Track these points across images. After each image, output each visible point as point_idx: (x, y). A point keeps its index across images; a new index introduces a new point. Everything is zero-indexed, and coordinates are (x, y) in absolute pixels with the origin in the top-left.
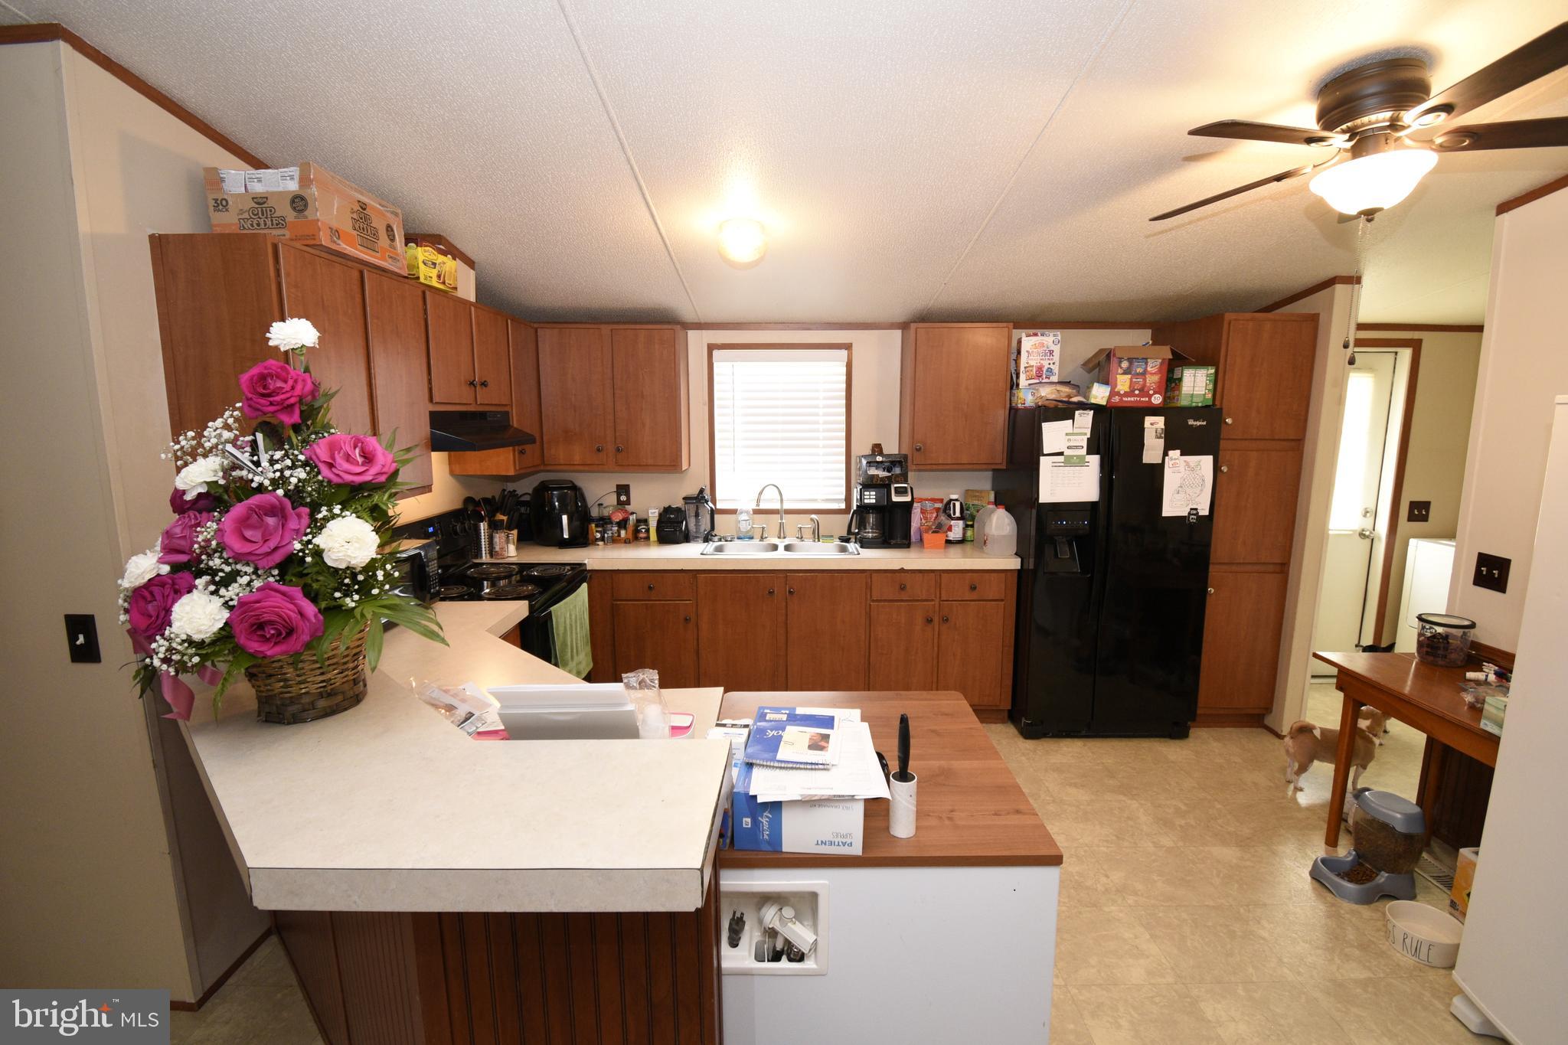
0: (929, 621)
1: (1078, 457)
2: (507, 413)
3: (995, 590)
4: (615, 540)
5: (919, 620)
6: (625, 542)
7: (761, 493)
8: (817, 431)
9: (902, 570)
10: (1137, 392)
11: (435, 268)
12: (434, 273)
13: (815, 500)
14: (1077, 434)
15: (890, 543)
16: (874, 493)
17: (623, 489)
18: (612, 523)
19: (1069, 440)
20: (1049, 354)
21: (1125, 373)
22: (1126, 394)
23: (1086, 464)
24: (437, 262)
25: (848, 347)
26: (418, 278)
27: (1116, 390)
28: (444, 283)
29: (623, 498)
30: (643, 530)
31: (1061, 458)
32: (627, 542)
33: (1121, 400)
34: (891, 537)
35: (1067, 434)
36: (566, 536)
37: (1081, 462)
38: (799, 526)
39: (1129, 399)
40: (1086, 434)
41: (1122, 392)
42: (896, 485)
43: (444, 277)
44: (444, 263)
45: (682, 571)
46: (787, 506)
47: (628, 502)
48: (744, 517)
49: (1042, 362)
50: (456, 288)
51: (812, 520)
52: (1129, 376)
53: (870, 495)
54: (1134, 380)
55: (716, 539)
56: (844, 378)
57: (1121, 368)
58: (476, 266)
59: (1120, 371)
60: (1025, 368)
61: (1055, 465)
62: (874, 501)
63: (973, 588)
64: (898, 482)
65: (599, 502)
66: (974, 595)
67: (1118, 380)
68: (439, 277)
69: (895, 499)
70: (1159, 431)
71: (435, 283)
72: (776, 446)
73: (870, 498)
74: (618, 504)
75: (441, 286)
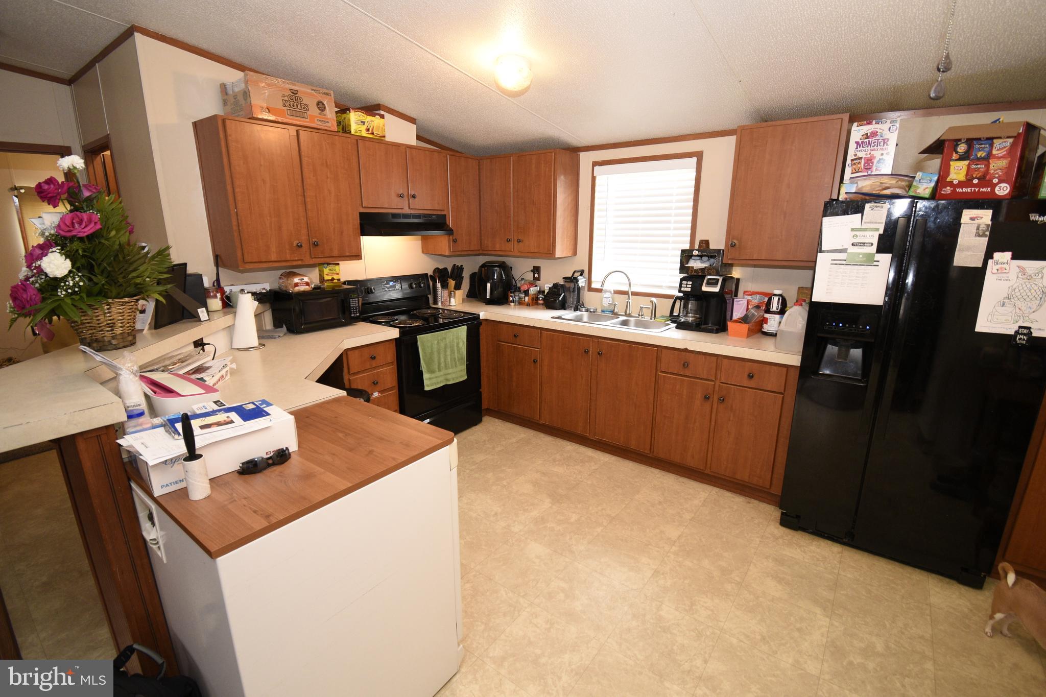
0: (706, 398)
1: (865, 255)
2: (445, 216)
3: (774, 382)
4: (521, 303)
5: (699, 396)
6: (527, 305)
7: (606, 277)
8: (669, 229)
9: (686, 350)
10: (976, 181)
11: (364, 125)
12: (363, 128)
13: (660, 287)
14: (865, 230)
15: (700, 328)
16: (691, 283)
17: (536, 270)
18: (520, 291)
19: (855, 236)
20: (882, 143)
21: (961, 158)
22: (961, 184)
23: (875, 263)
24: (366, 121)
25: (699, 155)
26: (351, 132)
27: (948, 179)
28: (372, 134)
29: (536, 276)
30: (541, 298)
31: (842, 256)
32: (528, 305)
33: (954, 191)
34: (706, 323)
35: (853, 230)
36: (488, 297)
37: (869, 261)
38: (642, 306)
39: (964, 190)
40: (877, 230)
41: (955, 182)
42: (709, 277)
43: (373, 130)
44: (372, 121)
45: (533, 327)
46: (633, 289)
47: (538, 279)
48: (607, 295)
49: (872, 152)
50: (384, 137)
51: (652, 302)
52: (967, 162)
53: (687, 284)
54: (973, 166)
55: (584, 309)
56: (693, 183)
57: (957, 153)
58: (417, 121)
59: (955, 156)
60: (852, 160)
61: (835, 263)
62: (689, 290)
63: (751, 377)
64: (710, 274)
65: (522, 277)
66: (752, 383)
67: (952, 168)
68: (368, 130)
69: (705, 288)
70: (983, 227)
71: (364, 134)
72: (636, 242)
73: (686, 287)
74: (534, 280)
75: (371, 136)
